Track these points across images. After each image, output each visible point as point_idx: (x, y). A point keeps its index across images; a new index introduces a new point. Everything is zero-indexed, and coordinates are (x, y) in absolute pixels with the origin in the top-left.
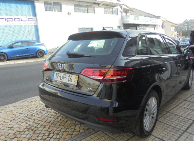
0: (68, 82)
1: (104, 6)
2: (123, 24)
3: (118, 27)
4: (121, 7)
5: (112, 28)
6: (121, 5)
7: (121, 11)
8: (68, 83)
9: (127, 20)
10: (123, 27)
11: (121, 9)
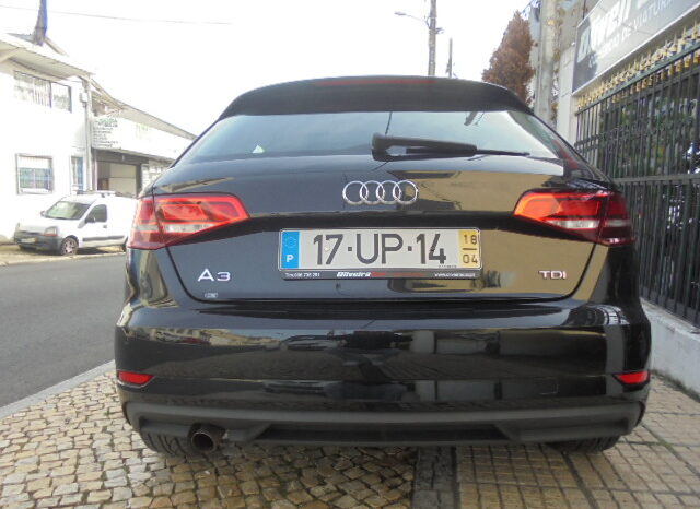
0: (423, 262)
1: (12, 67)
2: (93, 150)
3: (73, 158)
4: (85, 83)
5: (50, 159)
6: (86, 78)
7: (85, 99)
8: (423, 266)
9: (110, 138)
10: (93, 160)
11: (86, 91)
